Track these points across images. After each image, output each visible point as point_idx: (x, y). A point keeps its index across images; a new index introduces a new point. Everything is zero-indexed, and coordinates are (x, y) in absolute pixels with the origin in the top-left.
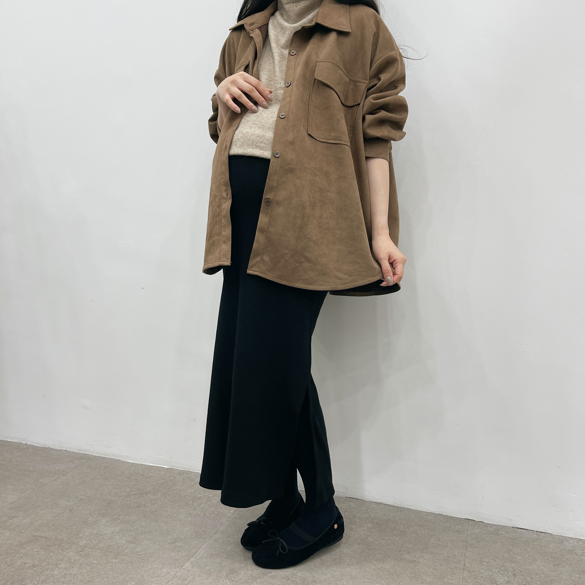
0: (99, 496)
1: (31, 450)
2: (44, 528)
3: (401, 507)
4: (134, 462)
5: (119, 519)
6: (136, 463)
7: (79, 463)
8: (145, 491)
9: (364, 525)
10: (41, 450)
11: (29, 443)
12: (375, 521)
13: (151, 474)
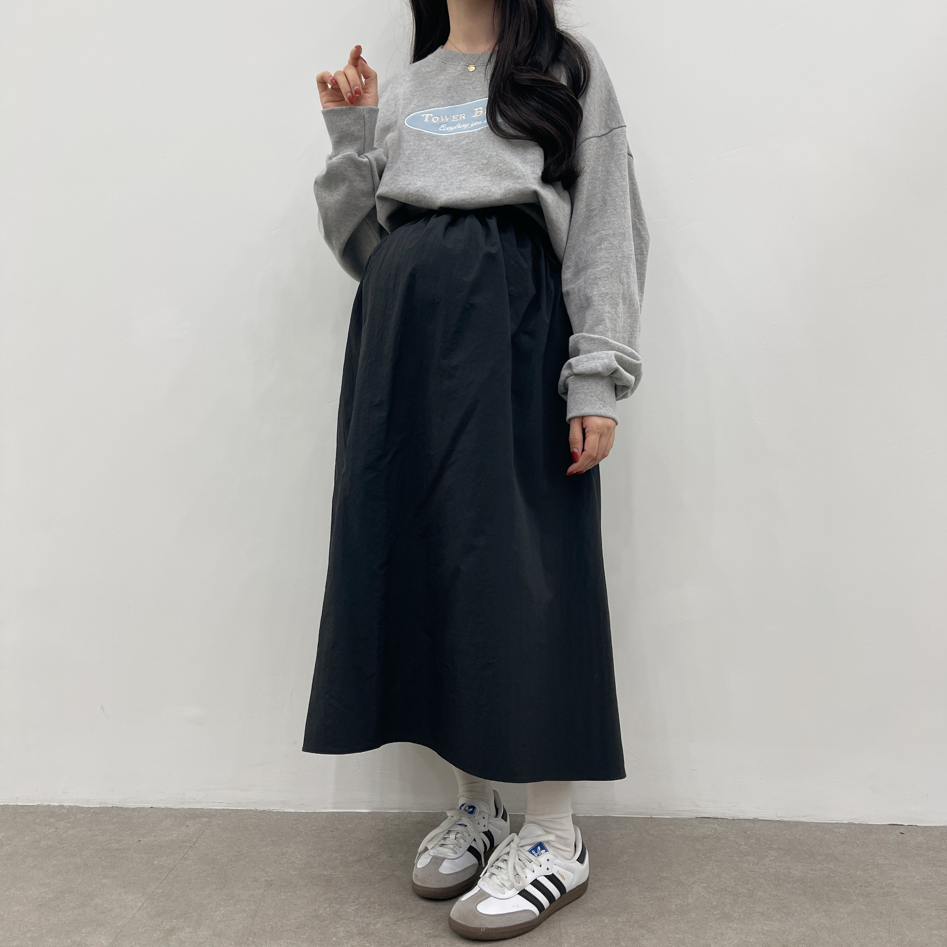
0: (295, 873)
1: (82, 815)
2: (251, 939)
3: (788, 822)
4: (299, 811)
5: (374, 903)
6: (302, 811)
7: (200, 825)
8: (370, 853)
9: (764, 854)
10: (100, 813)
11: (65, 804)
12: (774, 846)
13: (349, 826)
